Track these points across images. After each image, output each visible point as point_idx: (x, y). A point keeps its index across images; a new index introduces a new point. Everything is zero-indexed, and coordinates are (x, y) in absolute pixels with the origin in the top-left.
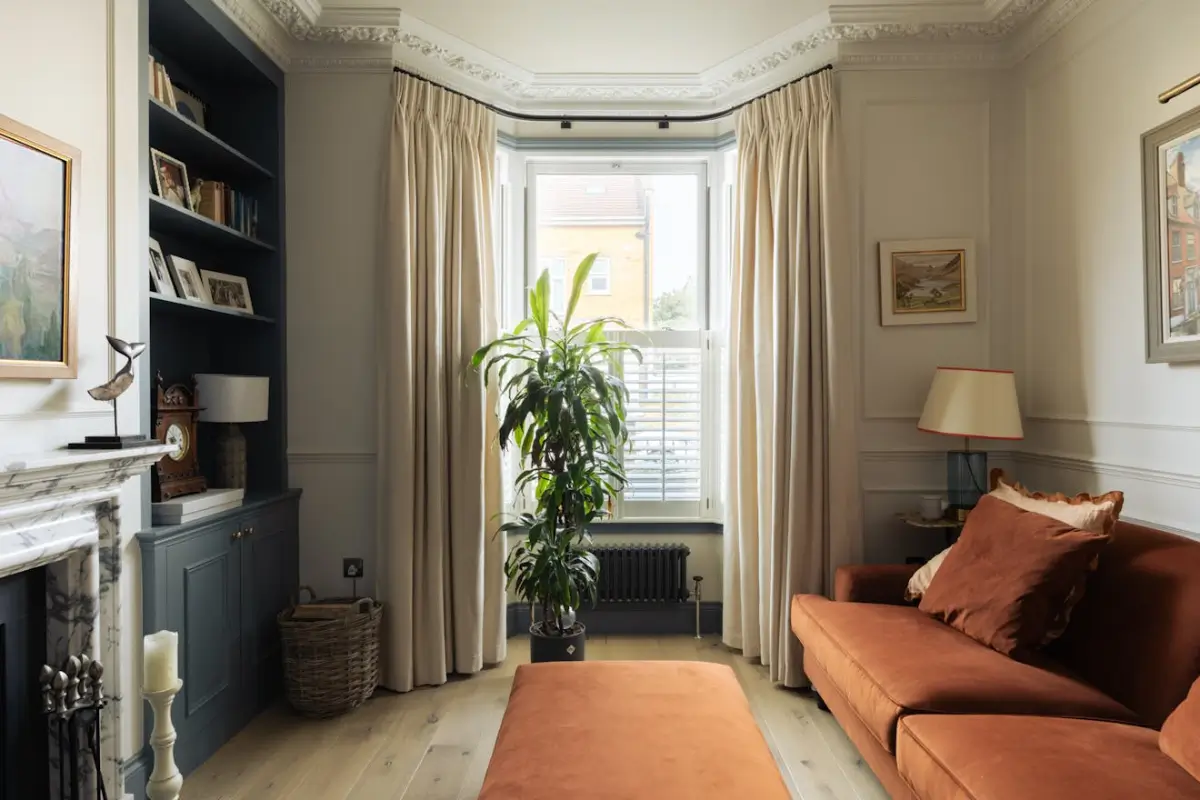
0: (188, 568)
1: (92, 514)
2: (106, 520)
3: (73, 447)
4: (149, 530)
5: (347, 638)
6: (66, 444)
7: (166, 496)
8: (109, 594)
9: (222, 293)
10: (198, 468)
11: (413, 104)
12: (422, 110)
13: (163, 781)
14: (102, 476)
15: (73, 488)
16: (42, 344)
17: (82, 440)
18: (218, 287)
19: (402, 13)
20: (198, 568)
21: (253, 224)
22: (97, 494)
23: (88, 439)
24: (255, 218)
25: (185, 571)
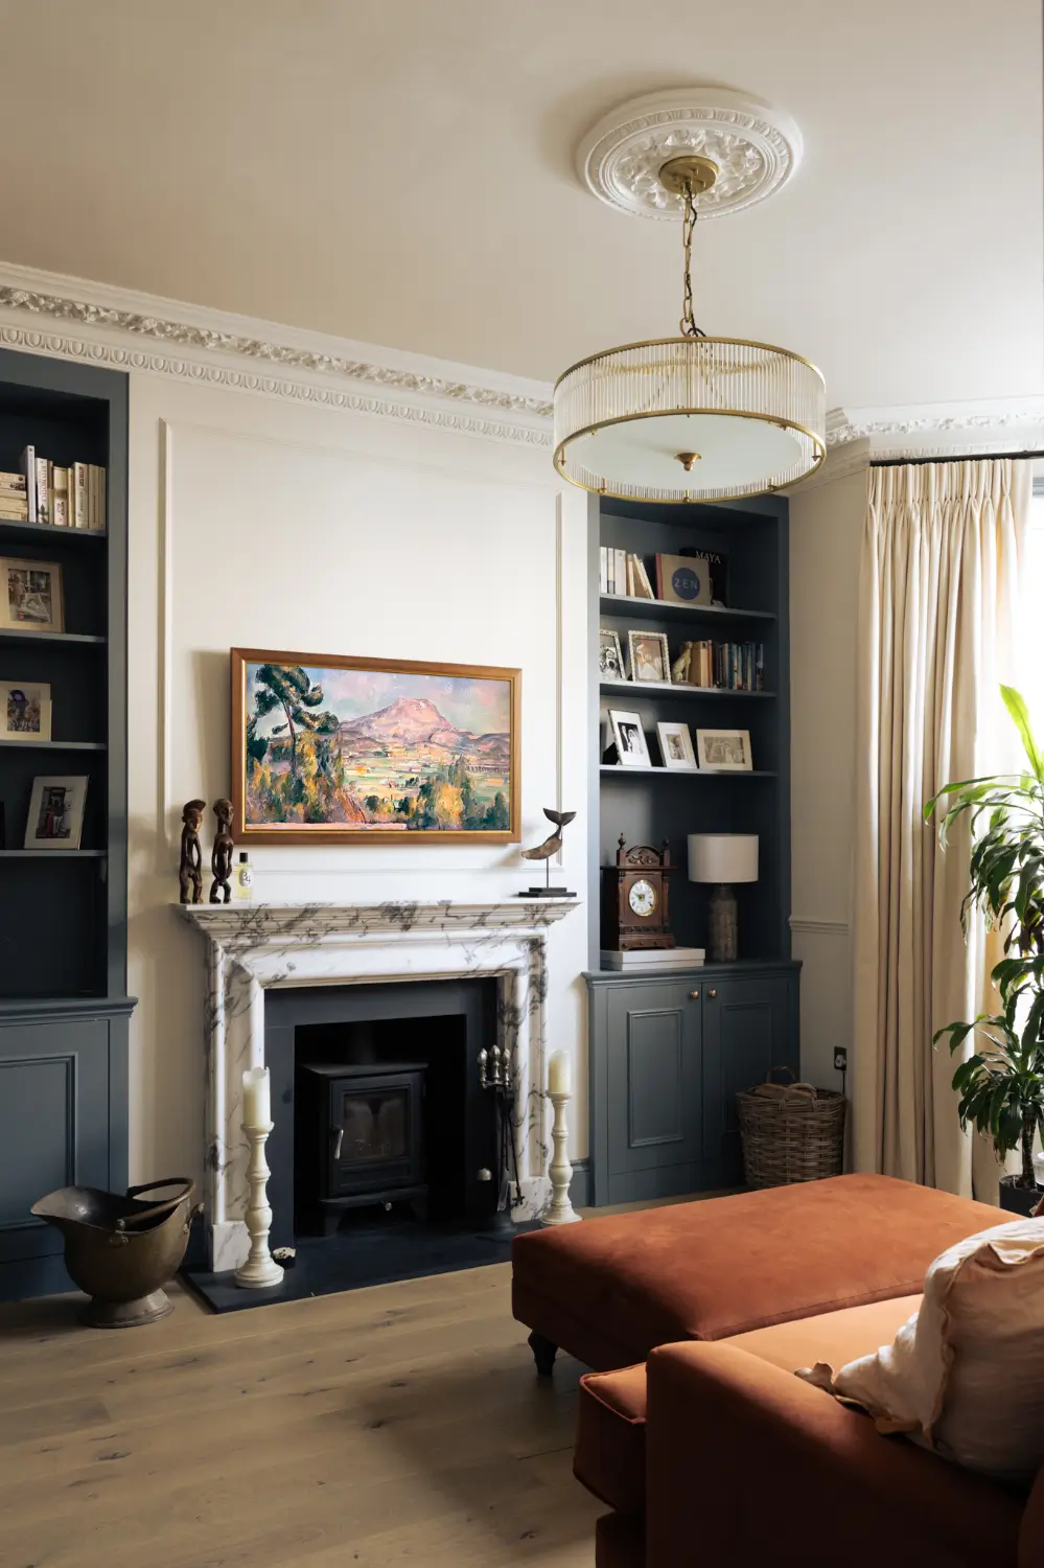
0: (631, 1012)
1: (528, 947)
2: (536, 953)
3: (522, 895)
4: (597, 972)
5: (785, 1122)
6: (517, 893)
7: (624, 946)
8: (538, 1012)
9: (719, 751)
10: (667, 924)
11: (890, 498)
12: (902, 501)
13: (558, 1167)
14: (522, 917)
15: (503, 923)
16: (485, 816)
17: (527, 891)
18: (714, 745)
19: (844, 411)
20: (649, 1016)
21: (757, 671)
22: (526, 931)
23: (531, 889)
24: (761, 665)
25: (628, 1014)
